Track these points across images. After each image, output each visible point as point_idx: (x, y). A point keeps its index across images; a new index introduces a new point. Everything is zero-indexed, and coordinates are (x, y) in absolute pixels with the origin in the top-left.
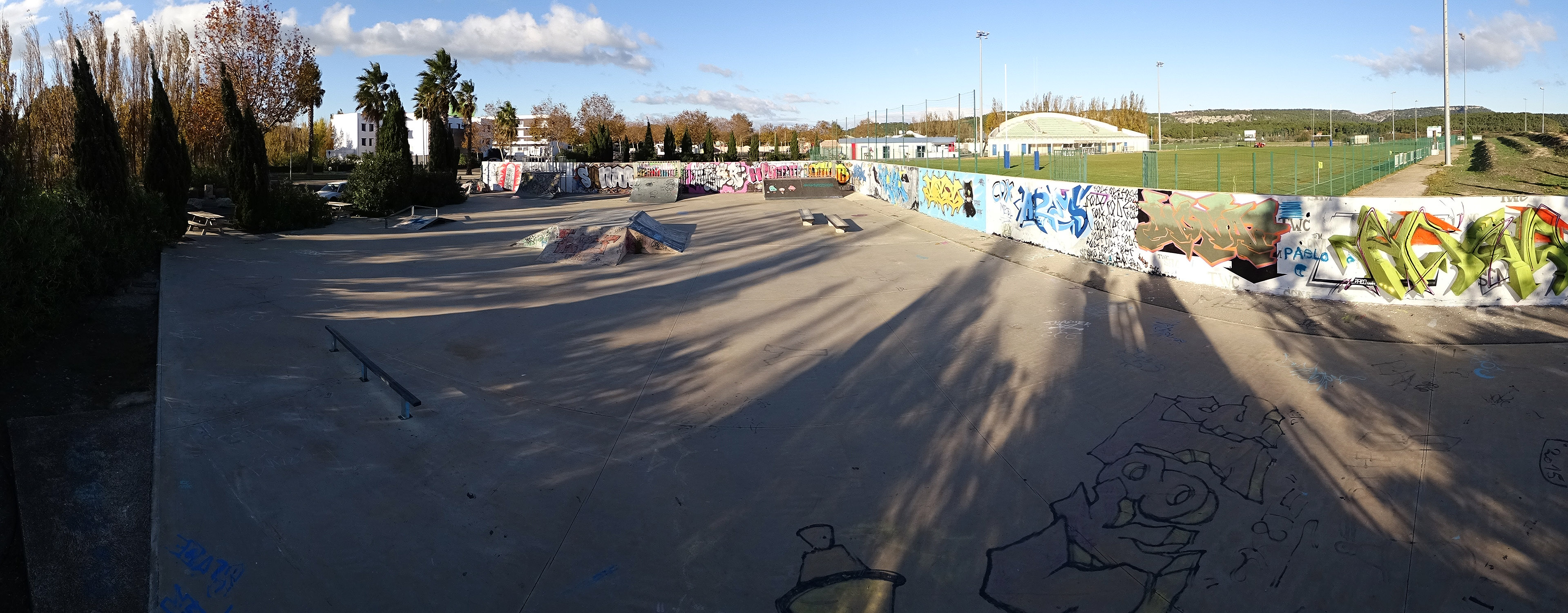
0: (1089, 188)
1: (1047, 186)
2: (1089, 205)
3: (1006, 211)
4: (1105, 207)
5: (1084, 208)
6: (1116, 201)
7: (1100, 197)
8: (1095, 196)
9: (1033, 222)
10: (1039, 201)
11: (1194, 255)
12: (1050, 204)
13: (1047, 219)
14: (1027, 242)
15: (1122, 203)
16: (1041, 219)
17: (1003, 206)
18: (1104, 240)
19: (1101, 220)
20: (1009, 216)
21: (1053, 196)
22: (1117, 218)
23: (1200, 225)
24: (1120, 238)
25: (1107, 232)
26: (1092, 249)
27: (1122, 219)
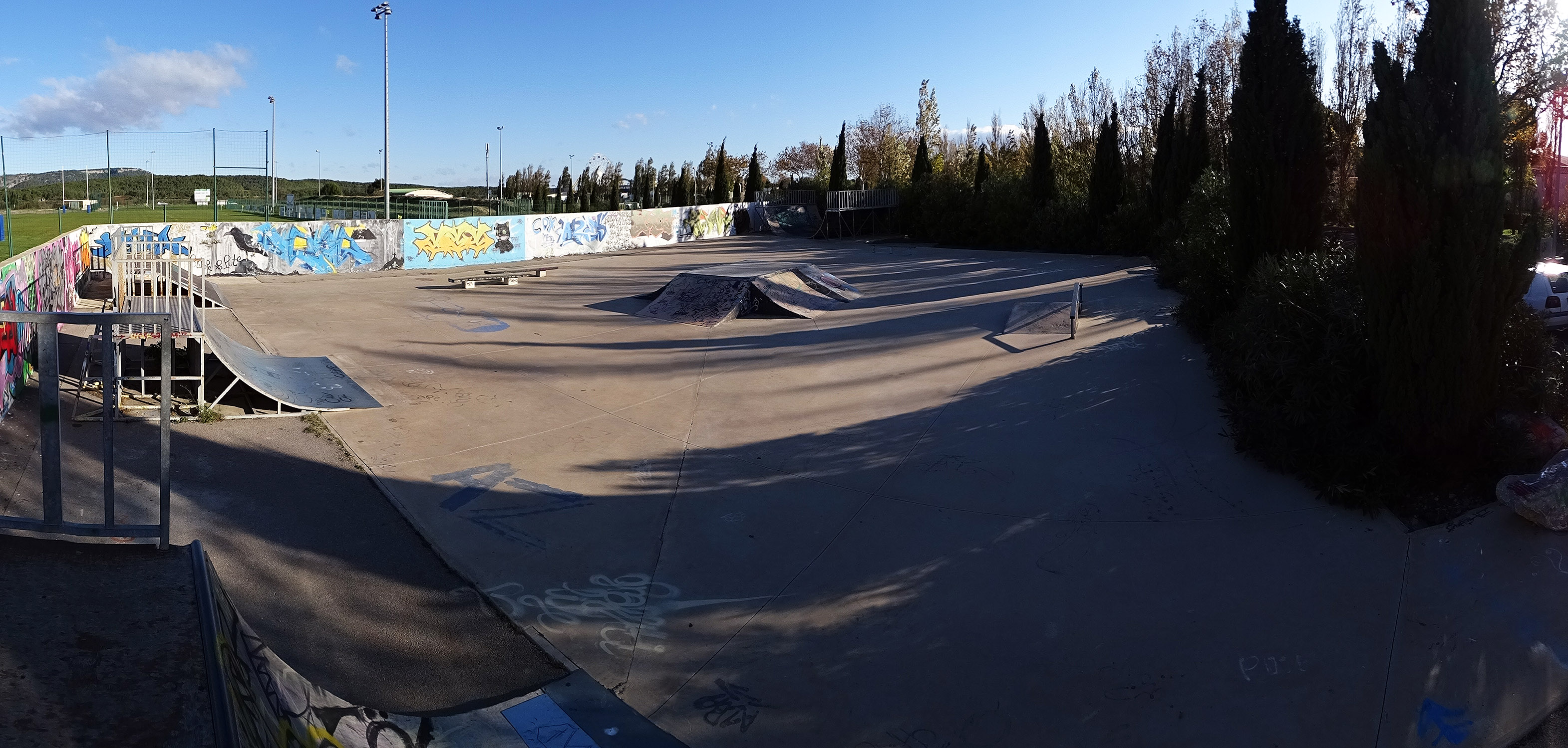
0: (606, 214)
1: (583, 217)
2: (607, 222)
3: (549, 239)
4: (615, 221)
5: (604, 225)
6: (621, 218)
7: (613, 217)
8: (610, 217)
9: (572, 240)
10: (576, 226)
11: (650, 234)
12: (585, 226)
13: (582, 236)
14: (566, 256)
15: (625, 218)
16: (578, 237)
17: (545, 236)
18: (615, 239)
19: (613, 229)
20: (552, 241)
21: (587, 222)
22: (622, 226)
23: (652, 222)
24: (623, 235)
25: (617, 234)
26: (609, 246)
27: (624, 226)
